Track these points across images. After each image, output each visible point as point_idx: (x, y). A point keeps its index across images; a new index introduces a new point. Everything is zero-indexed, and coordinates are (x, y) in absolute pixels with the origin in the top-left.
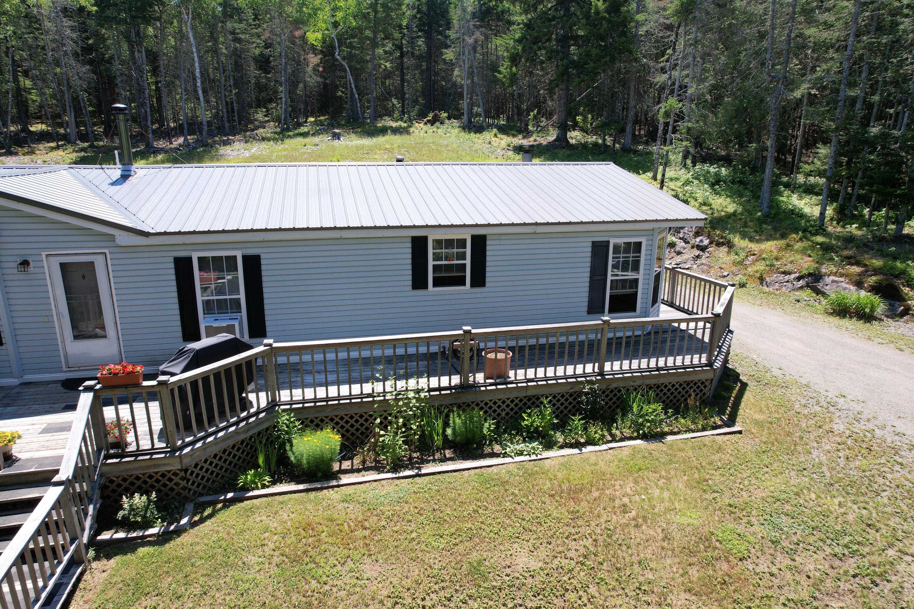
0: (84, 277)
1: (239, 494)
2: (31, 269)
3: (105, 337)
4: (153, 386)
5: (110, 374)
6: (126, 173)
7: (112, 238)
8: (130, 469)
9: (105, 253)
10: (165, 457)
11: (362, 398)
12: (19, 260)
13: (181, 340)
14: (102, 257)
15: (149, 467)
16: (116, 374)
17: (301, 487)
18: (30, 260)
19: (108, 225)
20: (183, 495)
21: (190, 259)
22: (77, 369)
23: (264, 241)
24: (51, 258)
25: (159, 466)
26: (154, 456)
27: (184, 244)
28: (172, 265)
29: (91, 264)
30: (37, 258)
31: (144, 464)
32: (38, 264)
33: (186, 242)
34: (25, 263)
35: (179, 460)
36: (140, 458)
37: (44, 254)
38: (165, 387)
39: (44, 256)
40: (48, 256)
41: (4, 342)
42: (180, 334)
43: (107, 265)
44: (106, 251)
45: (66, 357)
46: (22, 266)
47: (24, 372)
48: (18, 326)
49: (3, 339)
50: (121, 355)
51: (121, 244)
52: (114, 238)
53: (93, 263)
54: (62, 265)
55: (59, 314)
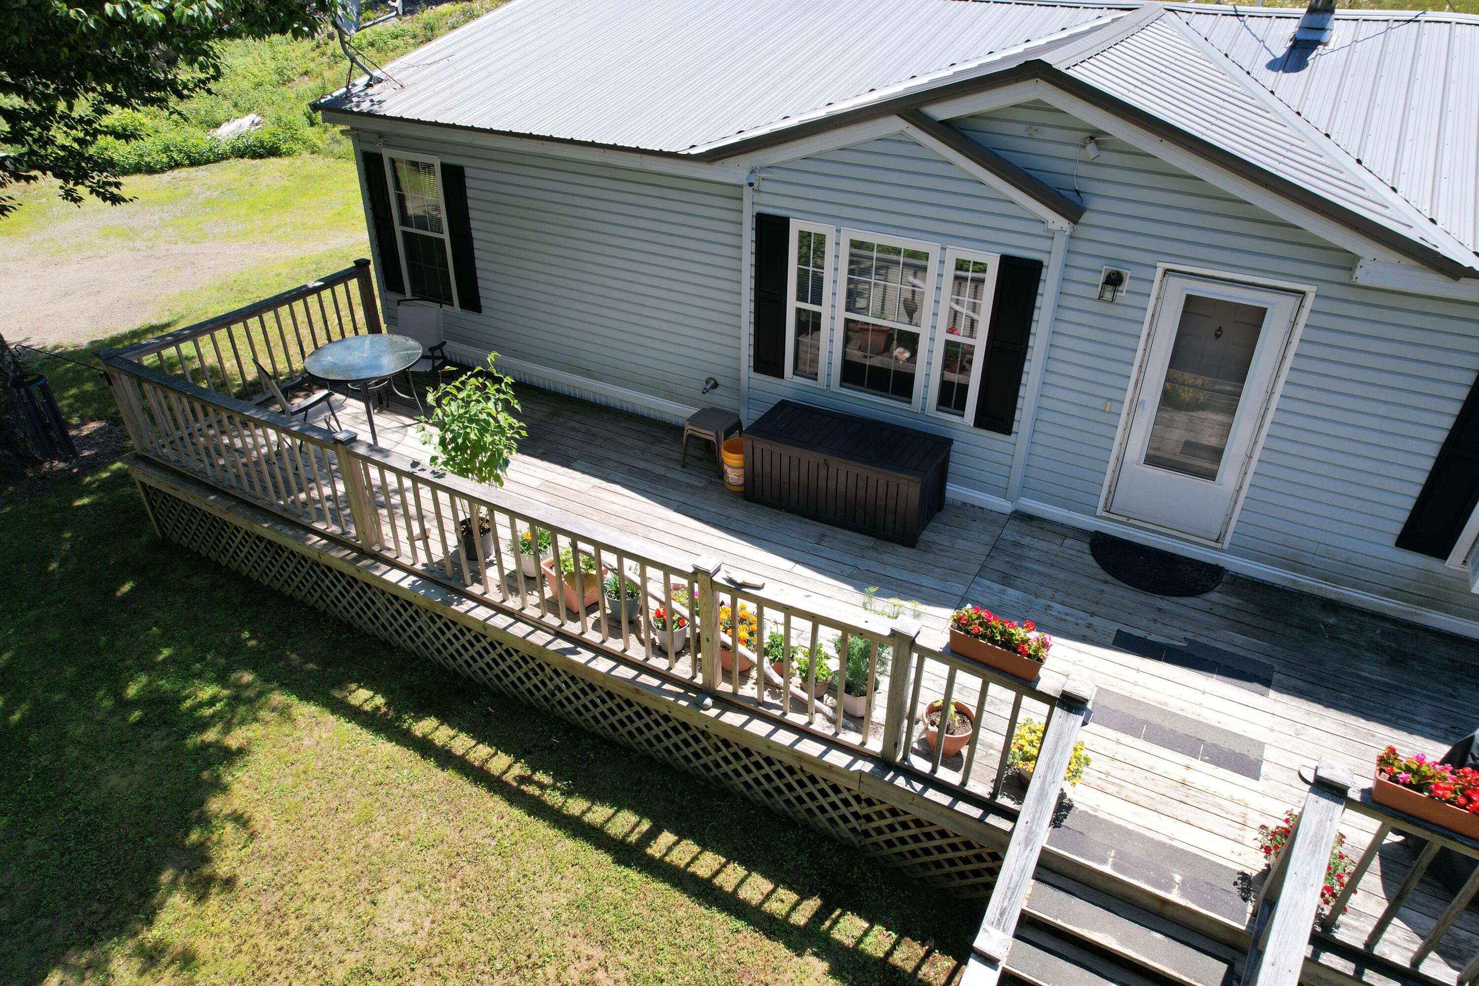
0: (1219, 332)
2: (1122, 295)
3: (1211, 476)
6: (1311, 36)
7: (1347, 263)
9: (1303, 293)
12: (1106, 269)
13: (1393, 540)
14: (1291, 302)
18: (1127, 273)
19: (1352, 227)
24: (1172, 280)
29: (1258, 313)
30: (1143, 273)
32: (1139, 286)
34: (1114, 280)
37: (1162, 266)
39: (1159, 272)
40: (1167, 271)
41: (1014, 429)
42: (1397, 529)
43: (1294, 323)
44: (1310, 289)
45: (1112, 492)
46: (1109, 288)
47: (1025, 490)
48: (1047, 403)
49: (1015, 424)
50: (1228, 524)
51: (1360, 282)
52: (1350, 262)
53: (1263, 311)
54: (1189, 299)
55: (1136, 403)
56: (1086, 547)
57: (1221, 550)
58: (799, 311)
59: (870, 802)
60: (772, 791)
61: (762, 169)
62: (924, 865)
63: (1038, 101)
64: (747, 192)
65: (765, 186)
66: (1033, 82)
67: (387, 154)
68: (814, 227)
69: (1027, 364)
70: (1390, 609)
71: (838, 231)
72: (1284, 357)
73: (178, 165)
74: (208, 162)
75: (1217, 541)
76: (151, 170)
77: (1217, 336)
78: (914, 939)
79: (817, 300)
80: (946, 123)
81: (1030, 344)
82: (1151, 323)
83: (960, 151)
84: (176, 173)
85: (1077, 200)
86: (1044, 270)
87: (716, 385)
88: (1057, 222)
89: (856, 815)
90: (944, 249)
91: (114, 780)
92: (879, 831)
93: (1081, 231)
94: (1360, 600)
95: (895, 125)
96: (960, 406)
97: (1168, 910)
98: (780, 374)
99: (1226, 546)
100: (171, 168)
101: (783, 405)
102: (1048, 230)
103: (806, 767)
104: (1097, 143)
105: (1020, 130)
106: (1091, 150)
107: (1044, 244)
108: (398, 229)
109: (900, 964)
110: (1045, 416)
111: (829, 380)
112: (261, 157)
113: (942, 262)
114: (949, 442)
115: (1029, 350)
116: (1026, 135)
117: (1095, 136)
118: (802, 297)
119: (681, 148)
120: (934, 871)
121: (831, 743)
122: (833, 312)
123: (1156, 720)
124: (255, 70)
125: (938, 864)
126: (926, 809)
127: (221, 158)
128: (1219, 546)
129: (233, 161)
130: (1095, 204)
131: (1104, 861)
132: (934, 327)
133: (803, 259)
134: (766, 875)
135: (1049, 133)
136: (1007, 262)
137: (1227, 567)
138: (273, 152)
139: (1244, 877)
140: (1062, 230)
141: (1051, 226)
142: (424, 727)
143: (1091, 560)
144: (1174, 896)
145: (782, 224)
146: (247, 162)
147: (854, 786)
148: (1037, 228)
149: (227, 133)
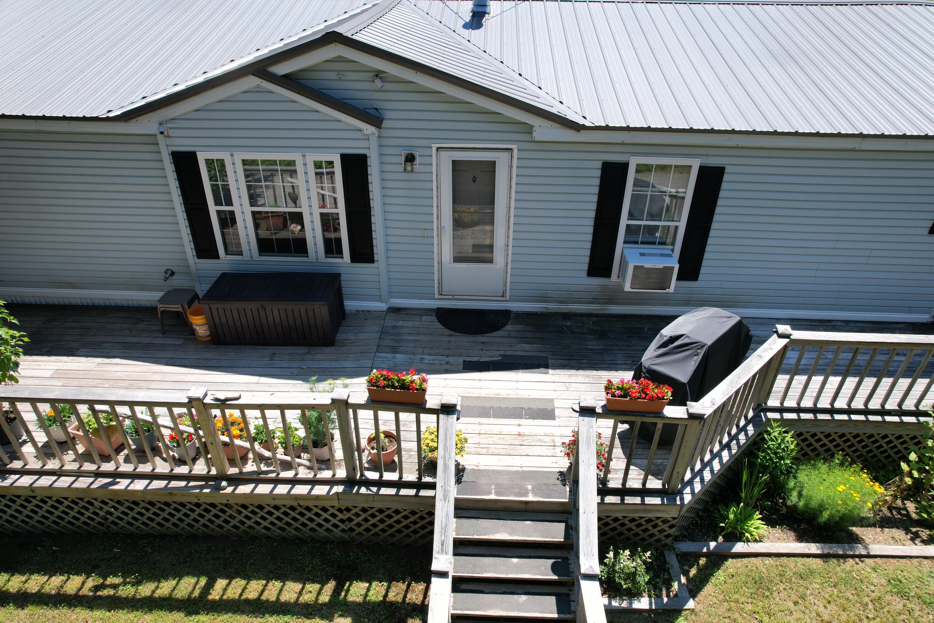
0: (474, 179)
2: (417, 167)
3: (491, 261)
6: (480, 9)
9: (511, 149)
12: (404, 153)
13: (585, 274)
14: (506, 155)
17: (813, 548)
18: (417, 154)
21: (625, 166)
22: (451, 297)
23: (737, 147)
24: (443, 154)
27: (623, 144)
28: (598, 173)
30: (425, 152)
32: (426, 160)
33: (625, 142)
34: (410, 159)
37: (435, 146)
39: (434, 150)
40: (438, 149)
41: (375, 259)
42: (586, 267)
43: (511, 167)
44: (514, 146)
45: (440, 283)
46: (409, 164)
47: (391, 294)
48: (391, 239)
49: (375, 256)
50: (506, 285)
51: (537, 139)
52: (529, 129)
53: (494, 163)
54: (454, 162)
55: (440, 229)
56: (434, 318)
57: (506, 301)
58: (218, 212)
59: (348, 510)
60: (284, 526)
61: (167, 121)
62: (392, 535)
63: (340, 57)
64: (160, 138)
65: (172, 133)
66: (333, 45)
68: (215, 155)
69: (373, 218)
70: (593, 310)
71: (232, 155)
72: (511, 187)
75: (503, 296)
77: (474, 181)
78: (398, 581)
79: (229, 202)
80: (286, 76)
81: (372, 205)
82: (437, 180)
83: (299, 93)
85: (377, 114)
86: (368, 159)
87: (173, 274)
88: (369, 129)
89: (342, 521)
90: (304, 156)
92: (359, 525)
93: (385, 133)
94: (579, 309)
95: (252, 81)
96: (340, 252)
97: (530, 507)
98: (216, 256)
99: (508, 298)
101: (224, 276)
102: (365, 135)
103: (302, 503)
104: (381, 78)
105: (333, 75)
106: (378, 83)
107: (364, 144)
109: (394, 599)
110: (391, 247)
111: (251, 253)
113: (305, 164)
114: (339, 275)
115: (372, 209)
116: (338, 79)
117: (378, 74)
118: (218, 202)
119: (101, 113)
120: (398, 536)
121: (314, 482)
122: (242, 209)
123: (496, 405)
125: (399, 531)
126: (383, 501)
128: (504, 299)
130: (388, 115)
131: (490, 493)
132: (310, 206)
133: (212, 178)
134: (295, 580)
135: (351, 76)
136: (344, 158)
137: (512, 309)
139: (561, 473)
140: (373, 134)
141: (366, 132)
143: (438, 325)
144: (531, 498)
145: (191, 157)
147: (336, 504)
148: (358, 135)
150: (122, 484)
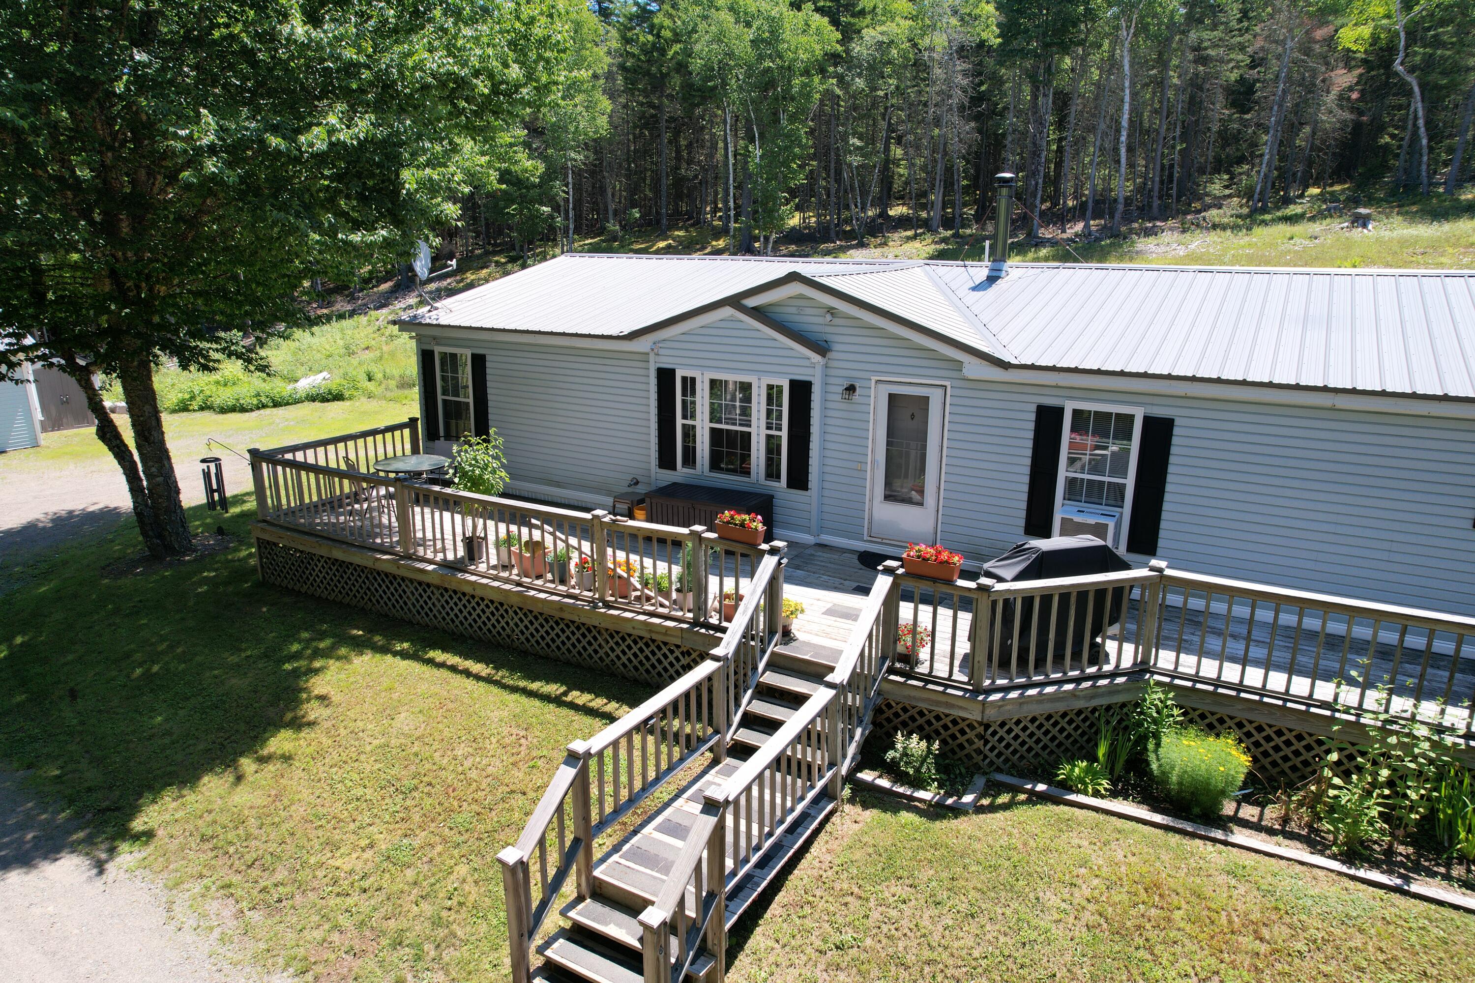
0: (913, 416)
1: (1055, 791)
2: (856, 397)
3: (921, 504)
4: (969, 589)
5: (919, 557)
6: (995, 274)
7: (958, 365)
8: (914, 698)
9: (946, 387)
10: (963, 697)
11: (1309, 705)
12: (846, 384)
13: (1022, 531)
14: (940, 391)
15: (938, 703)
16: (925, 559)
18: (857, 385)
19: (957, 347)
20: (975, 761)
21: (1060, 411)
22: (880, 540)
23: (1186, 397)
24: (880, 386)
25: (952, 706)
26: (949, 691)
27: (1057, 387)
28: (1033, 417)
29: (924, 401)
30: (865, 383)
31: (933, 697)
32: (864, 391)
33: (1060, 384)
34: (851, 389)
35: (981, 707)
36: (930, 686)
37: (874, 378)
38: (985, 595)
39: (873, 382)
40: (877, 381)
41: (809, 487)
42: (1022, 523)
43: (944, 404)
44: (947, 383)
45: (870, 522)
46: (849, 394)
47: (822, 529)
48: (825, 469)
49: (810, 484)
50: (936, 534)
51: (967, 377)
52: (961, 366)
53: (927, 399)
54: (890, 395)
55: (874, 462)
56: (856, 557)
58: (684, 425)
61: (659, 342)
63: (799, 294)
64: (652, 358)
65: (661, 352)
66: (794, 283)
67: (438, 350)
68: (689, 374)
69: (811, 445)
71: (703, 374)
72: (944, 424)
73: (264, 406)
74: (288, 404)
76: (243, 410)
77: (913, 419)
79: (693, 416)
80: (754, 309)
81: (811, 432)
82: (874, 412)
83: (764, 324)
84: (262, 411)
85: (825, 345)
86: (812, 387)
87: (637, 483)
88: (816, 358)
90: (760, 379)
91: (234, 681)
93: (830, 363)
95: (729, 311)
96: (778, 477)
98: (674, 468)
100: (258, 408)
101: (674, 484)
102: (811, 363)
103: (654, 638)
104: (831, 314)
105: (793, 310)
106: (829, 318)
107: (809, 371)
108: (440, 398)
110: (827, 477)
111: (703, 468)
112: (328, 401)
113: (759, 388)
114: (772, 497)
115: (811, 436)
116: (797, 313)
117: (831, 311)
118: (685, 417)
119: (614, 332)
121: (667, 618)
122: (703, 424)
124: (327, 347)
127: (297, 402)
129: (306, 403)
130: (836, 347)
131: (806, 655)
132: (758, 427)
133: (684, 394)
135: (809, 311)
136: (793, 384)
138: (338, 397)
140: (818, 363)
141: (812, 361)
142: (431, 654)
143: (857, 562)
145: (672, 372)
146: (317, 404)
147: (679, 642)
148: (805, 362)
149: (305, 384)
150: (532, 593)
